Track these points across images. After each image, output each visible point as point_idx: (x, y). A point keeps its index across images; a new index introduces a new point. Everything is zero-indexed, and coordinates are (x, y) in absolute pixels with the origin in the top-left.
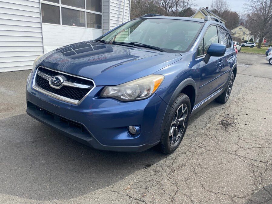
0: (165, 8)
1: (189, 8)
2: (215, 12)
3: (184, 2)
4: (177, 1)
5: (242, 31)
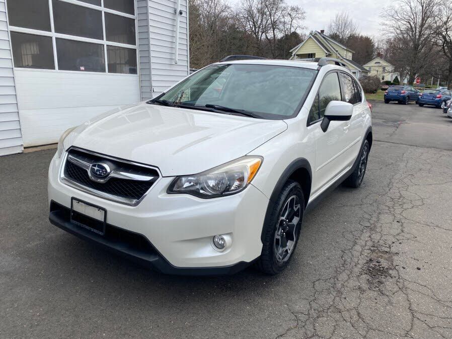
0: (255, 34)
1: (293, 33)
2: (335, 37)
3: (284, 23)
4: (274, 22)
5: (380, 66)
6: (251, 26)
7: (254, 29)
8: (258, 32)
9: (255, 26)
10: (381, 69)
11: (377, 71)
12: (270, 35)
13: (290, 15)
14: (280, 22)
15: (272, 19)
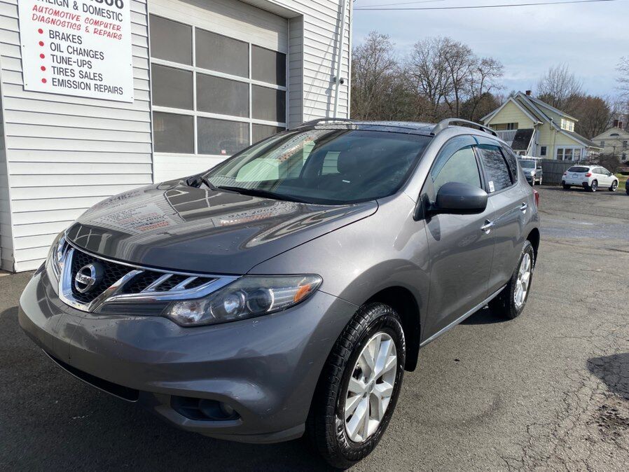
0: (430, 96)
1: (484, 94)
2: (547, 99)
3: (472, 81)
4: (457, 81)
5: (619, 140)
6: (425, 86)
7: (428, 91)
8: (434, 95)
9: (430, 86)
10: (620, 144)
11: (614, 147)
12: (451, 97)
13: (480, 70)
14: (466, 80)
15: (455, 77)
